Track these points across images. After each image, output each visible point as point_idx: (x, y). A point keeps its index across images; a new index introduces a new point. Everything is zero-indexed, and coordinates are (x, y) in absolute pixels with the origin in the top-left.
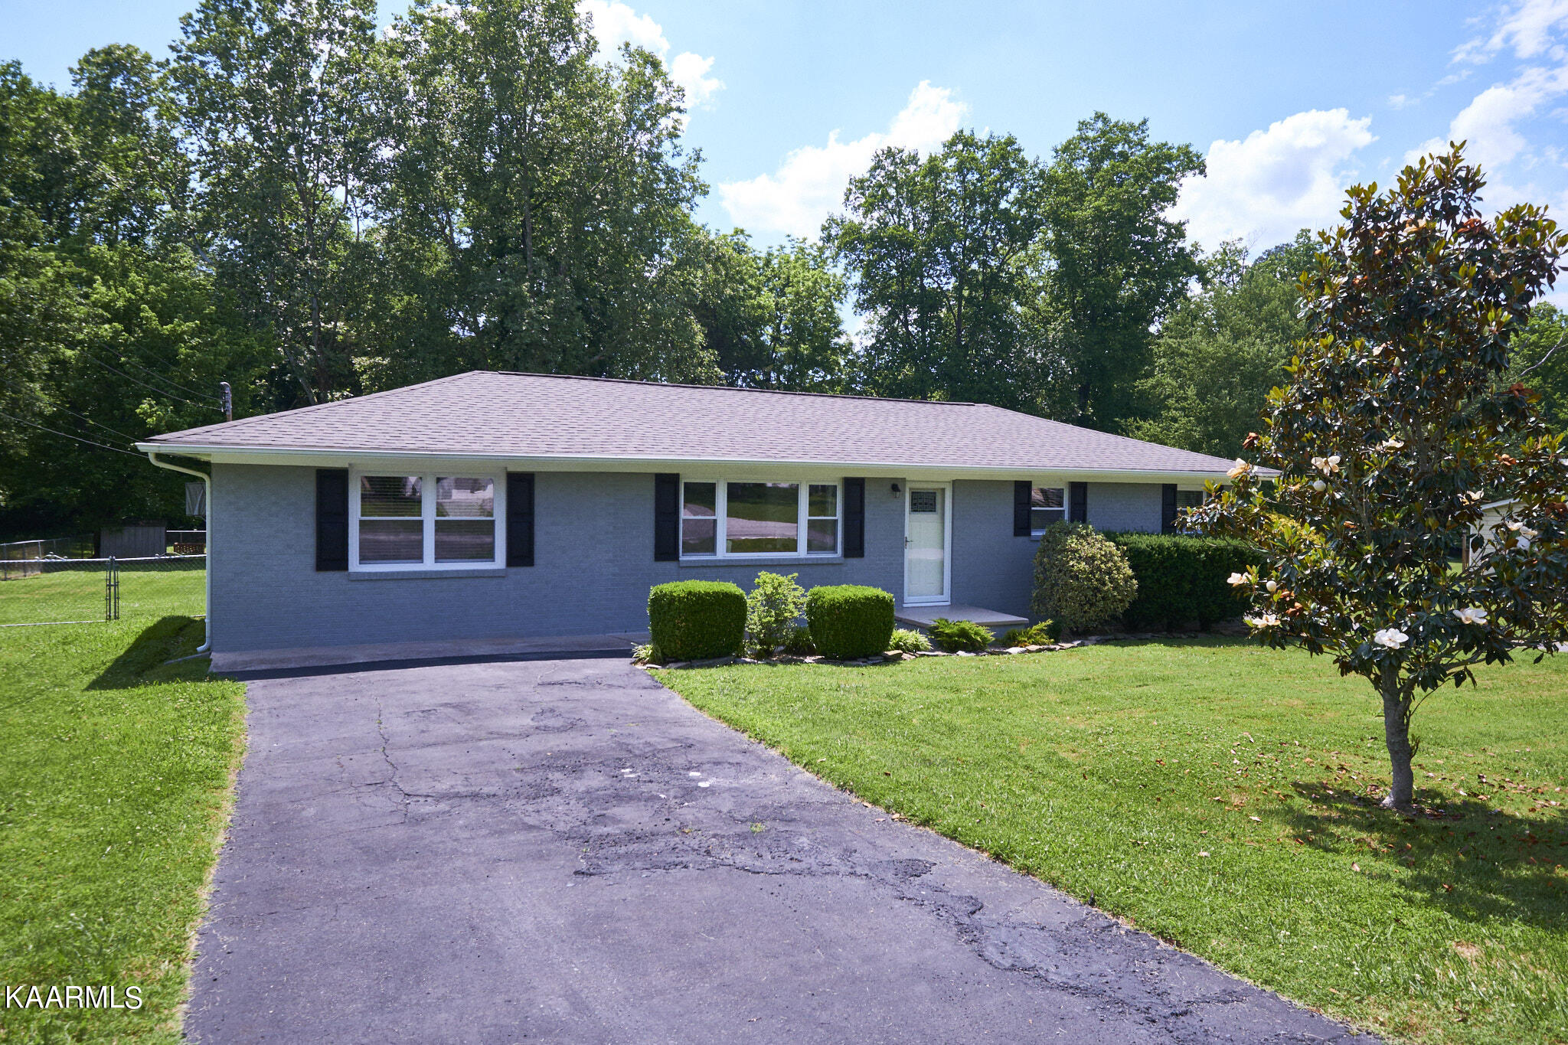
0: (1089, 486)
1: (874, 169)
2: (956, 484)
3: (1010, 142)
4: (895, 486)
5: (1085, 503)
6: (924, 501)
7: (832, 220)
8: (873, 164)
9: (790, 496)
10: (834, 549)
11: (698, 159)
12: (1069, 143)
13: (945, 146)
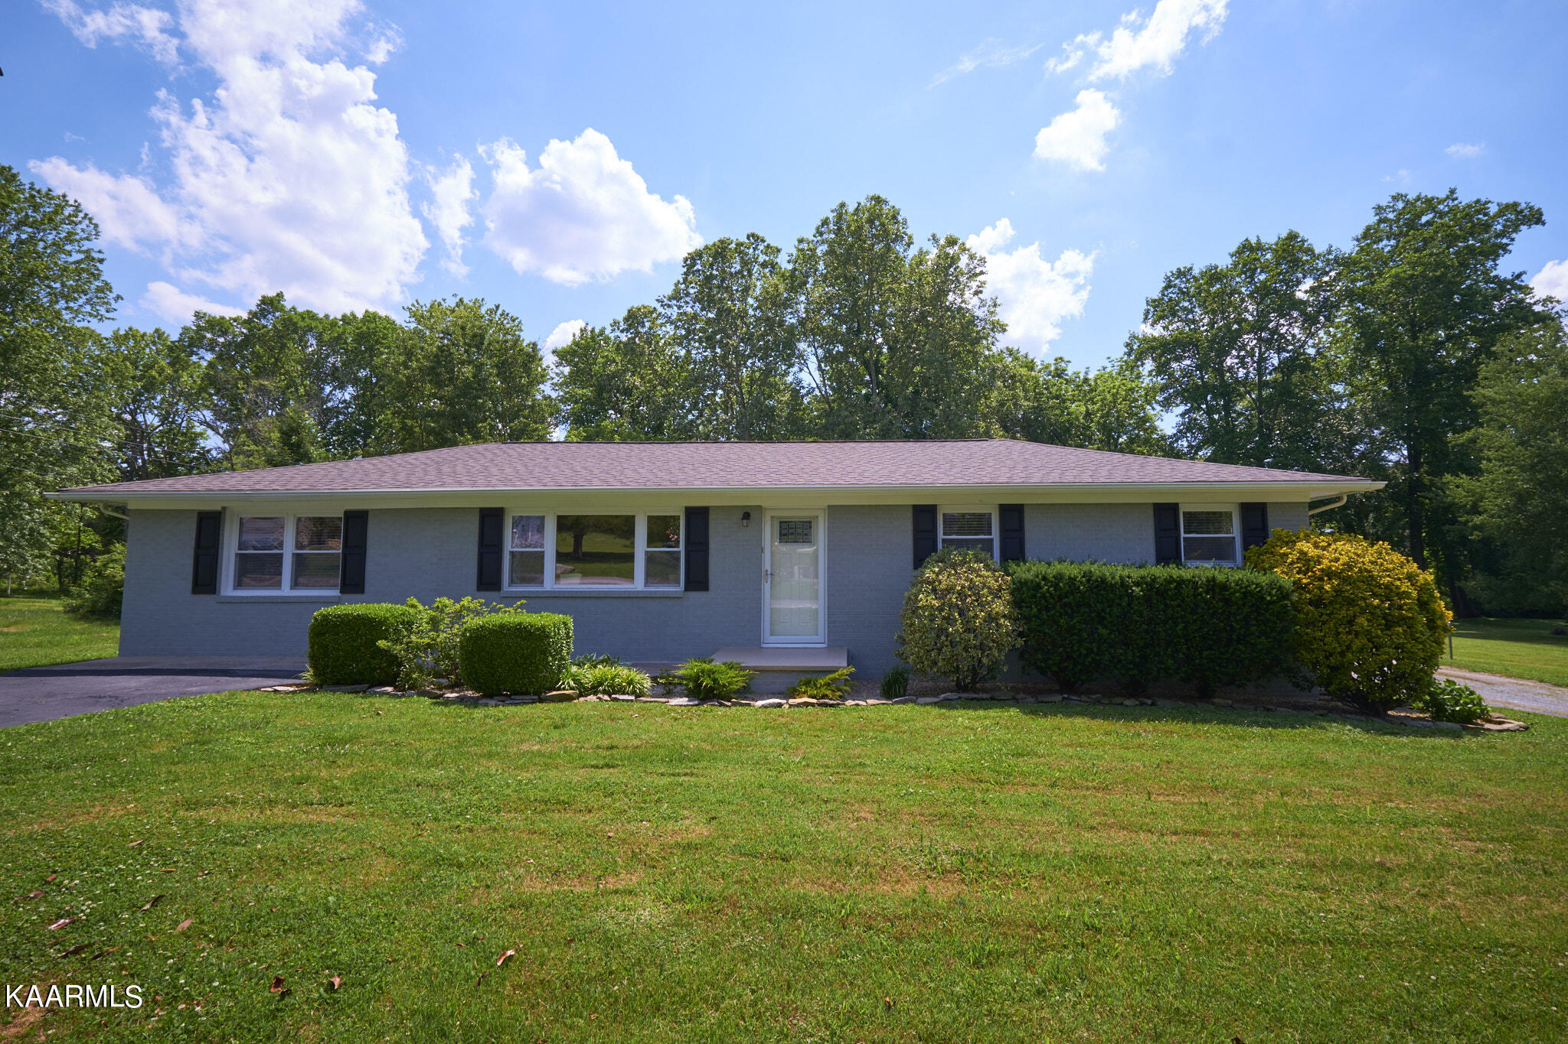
0: (1026, 510)
1: (1166, 288)
2: (833, 510)
3: (1292, 237)
4: (747, 515)
5: (1021, 528)
6: (794, 531)
7: (1133, 337)
8: (1164, 285)
9: (624, 527)
10: (678, 582)
11: (995, 305)
12: (1368, 228)
13: (1232, 256)
